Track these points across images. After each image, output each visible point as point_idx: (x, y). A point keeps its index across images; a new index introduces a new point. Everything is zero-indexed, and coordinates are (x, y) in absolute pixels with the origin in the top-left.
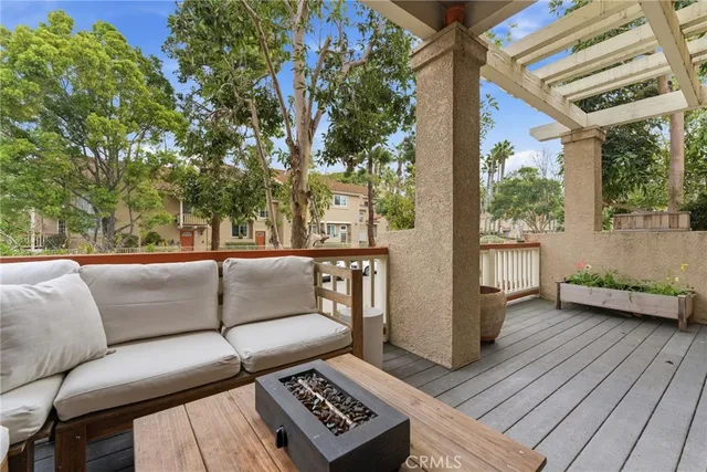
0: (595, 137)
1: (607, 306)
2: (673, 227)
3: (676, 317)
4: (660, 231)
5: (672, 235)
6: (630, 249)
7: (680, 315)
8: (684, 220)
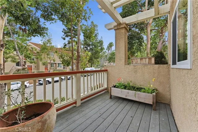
0: (125, 27)
1: (127, 98)
2: (150, 63)
3: (151, 103)
4: (145, 65)
5: (149, 66)
6: (136, 72)
7: (153, 103)
8: (153, 60)
